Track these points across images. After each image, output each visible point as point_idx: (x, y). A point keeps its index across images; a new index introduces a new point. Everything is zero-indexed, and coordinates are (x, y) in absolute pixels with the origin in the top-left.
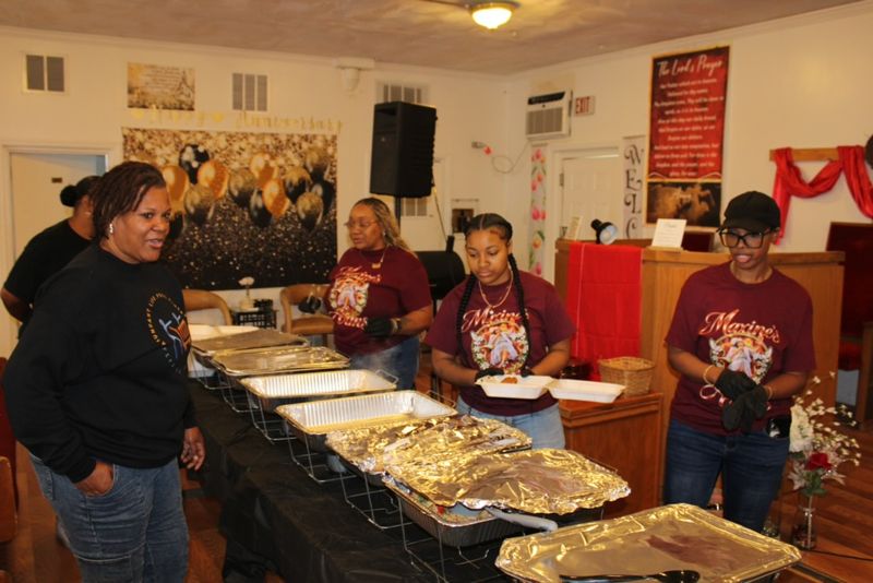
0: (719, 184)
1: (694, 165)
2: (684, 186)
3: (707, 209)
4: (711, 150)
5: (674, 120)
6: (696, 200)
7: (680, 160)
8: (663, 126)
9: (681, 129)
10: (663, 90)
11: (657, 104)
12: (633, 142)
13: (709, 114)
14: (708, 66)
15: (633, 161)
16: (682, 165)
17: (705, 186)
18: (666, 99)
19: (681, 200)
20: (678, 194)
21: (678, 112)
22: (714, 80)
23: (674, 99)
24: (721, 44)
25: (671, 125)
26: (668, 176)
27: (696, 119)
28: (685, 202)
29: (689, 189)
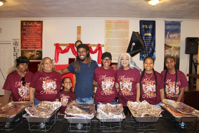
0: (42, 51)
1: (35, 46)
2: (32, 51)
3: (39, 56)
4: (39, 43)
5: (28, 36)
6: (36, 54)
7: (30, 45)
8: (25, 37)
9: (30, 38)
10: (24, 29)
11: (22, 32)
12: (15, 40)
13: (38, 35)
14: (37, 24)
15: (16, 45)
16: (31, 46)
17: (37, 51)
18: (26, 31)
19: (31, 54)
20: (30, 53)
21: (29, 34)
22: (39, 28)
23: (27, 31)
24: (41, 20)
25: (27, 37)
26: (27, 49)
27: (34, 36)
28: (32, 55)
29: (33, 52)
